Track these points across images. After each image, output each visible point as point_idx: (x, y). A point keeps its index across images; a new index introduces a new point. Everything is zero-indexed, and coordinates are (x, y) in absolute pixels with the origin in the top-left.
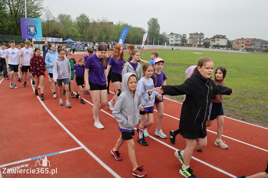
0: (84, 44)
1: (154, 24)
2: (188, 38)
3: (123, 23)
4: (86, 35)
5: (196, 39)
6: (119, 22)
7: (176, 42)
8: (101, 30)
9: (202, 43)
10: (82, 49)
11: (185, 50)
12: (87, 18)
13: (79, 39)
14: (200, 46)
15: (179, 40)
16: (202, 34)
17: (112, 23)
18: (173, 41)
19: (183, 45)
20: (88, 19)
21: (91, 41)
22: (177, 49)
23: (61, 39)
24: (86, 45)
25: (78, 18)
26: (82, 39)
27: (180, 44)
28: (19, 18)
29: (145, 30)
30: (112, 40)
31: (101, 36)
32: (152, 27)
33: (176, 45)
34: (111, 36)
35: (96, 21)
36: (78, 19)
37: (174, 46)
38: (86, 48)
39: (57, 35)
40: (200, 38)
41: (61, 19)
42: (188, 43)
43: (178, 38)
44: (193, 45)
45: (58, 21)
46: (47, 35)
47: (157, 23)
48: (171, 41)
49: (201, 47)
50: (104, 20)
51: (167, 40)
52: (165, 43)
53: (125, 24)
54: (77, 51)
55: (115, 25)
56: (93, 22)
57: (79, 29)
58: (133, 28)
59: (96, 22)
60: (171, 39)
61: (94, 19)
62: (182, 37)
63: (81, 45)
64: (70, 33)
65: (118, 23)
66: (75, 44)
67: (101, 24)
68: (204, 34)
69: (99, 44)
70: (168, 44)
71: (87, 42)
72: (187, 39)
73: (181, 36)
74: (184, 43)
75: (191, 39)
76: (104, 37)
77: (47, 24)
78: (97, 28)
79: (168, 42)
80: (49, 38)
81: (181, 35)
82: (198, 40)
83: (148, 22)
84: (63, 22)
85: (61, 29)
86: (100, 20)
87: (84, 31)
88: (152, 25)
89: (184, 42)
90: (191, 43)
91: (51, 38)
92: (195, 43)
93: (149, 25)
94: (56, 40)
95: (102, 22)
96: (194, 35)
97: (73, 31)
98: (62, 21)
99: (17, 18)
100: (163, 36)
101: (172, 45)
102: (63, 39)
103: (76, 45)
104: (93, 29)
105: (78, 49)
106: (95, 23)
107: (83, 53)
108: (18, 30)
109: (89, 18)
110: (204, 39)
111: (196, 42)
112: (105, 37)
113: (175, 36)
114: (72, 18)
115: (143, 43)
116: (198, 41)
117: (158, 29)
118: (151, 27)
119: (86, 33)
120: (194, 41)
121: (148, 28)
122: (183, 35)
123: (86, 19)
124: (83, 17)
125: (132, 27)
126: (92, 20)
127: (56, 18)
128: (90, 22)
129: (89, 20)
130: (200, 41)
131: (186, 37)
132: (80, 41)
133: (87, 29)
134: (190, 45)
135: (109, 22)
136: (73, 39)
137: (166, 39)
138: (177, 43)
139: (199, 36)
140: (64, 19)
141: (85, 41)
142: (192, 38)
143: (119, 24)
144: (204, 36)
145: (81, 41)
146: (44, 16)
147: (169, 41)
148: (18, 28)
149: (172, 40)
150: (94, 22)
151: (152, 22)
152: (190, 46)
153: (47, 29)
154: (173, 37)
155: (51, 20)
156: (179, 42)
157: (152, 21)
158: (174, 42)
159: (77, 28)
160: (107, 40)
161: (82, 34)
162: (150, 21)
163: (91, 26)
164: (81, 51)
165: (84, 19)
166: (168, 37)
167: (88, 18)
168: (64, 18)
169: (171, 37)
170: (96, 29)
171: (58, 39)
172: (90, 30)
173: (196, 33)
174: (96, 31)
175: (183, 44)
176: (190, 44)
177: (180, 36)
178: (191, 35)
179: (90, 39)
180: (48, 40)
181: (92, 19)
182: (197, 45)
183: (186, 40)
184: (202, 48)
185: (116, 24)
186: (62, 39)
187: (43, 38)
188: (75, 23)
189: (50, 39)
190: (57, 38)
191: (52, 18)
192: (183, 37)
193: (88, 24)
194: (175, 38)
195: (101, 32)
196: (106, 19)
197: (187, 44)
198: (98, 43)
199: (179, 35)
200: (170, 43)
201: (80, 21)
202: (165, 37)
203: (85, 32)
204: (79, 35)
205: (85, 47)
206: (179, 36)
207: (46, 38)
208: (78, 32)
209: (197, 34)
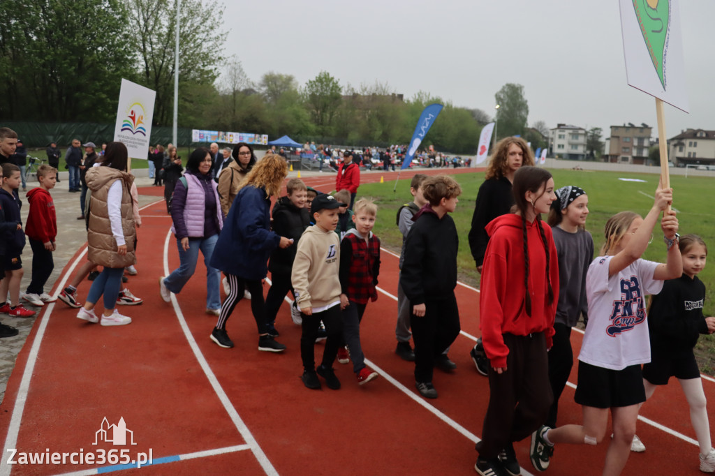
0: (322, 151)
1: (513, 101)
2: (607, 139)
3: (430, 98)
4: (330, 129)
5: (628, 140)
6: (419, 95)
7: (572, 148)
8: (369, 115)
9: (645, 153)
10: (318, 165)
11: (598, 172)
12: (333, 83)
13: (312, 137)
14: (638, 160)
15: (581, 144)
16: (645, 127)
17: (401, 96)
18: (563, 146)
19: (590, 157)
20: (337, 87)
21: (342, 144)
22: (574, 169)
23: (263, 136)
24: (329, 154)
25: (311, 84)
26: (319, 137)
27: (583, 155)
28: (164, 85)
29: (487, 116)
30: (398, 141)
31: (370, 131)
32: (507, 109)
33: (573, 157)
34: (397, 132)
35: (358, 90)
36: (312, 86)
37: (566, 159)
38: (327, 161)
39: (256, 126)
40: (641, 140)
41: (268, 86)
42: (607, 152)
43: (577, 138)
44: (620, 158)
45: (261, 92)
46: (230, 126)
47: (521, 97)
48: (559, 146)
49: (642, 163)
50: (379, 90)
51: (547, 143)
52: (541, 152)
53: (435, 98)
54: (305, 169)
55: (408, 101)
56: (350, 94)
57: (312, 113)
58: (457, 110)
59: (359, 93)
60: (557, 142)
61: (352, 86)
62: (589, 134)
63: (315, 152)
64: (289, 122)
65: (417, 97)
66: (299, 150)
67: (370, 99)
68: (651, 128)
69: (364, 150)
70: (550, 155)
71: (333, 144)
72: (602, 140)
73: (586, 133)
74: (595, 152)
75: (615, 140)
76: (379, 133)
77: (233, 97)
78: (360, 109)
79: (551, 149)
80: (234, 134)
81: (588, 129)
82: (636, 143)
83: (496, 95)
84: (274, 93)
85: (267, 111)
86: (368, 89)
87: (324, 117)
88: (507, 104)
89: (593, 148)
90: (614, 152)
91: (238, 134)
92: (625, 153)
93: (500, 103)
94: (250, 138)
95: (374, 94)
96: (624, 130)
97: (298, 118)
98: (271, 91)
99: (160, 84)
100: (536, 134)
101: (560, 156)
102: (269, 138)
103: (301, 152)
104: (350, 111)
105: (307, 165)
106: (355, 96)
107: (321, 173)
108: (161, 114)
109: (340, 84)
110: (651, 140)
111: (628, 148)
112: (381, 132)
113: (571, 131)
114: (297, 83)
115: (479, 150)
116: (635, 147)
117: (523, 113)
118: (503, 109)
119: (330, 123)
120: (625, 148)
121: (496, 112)
122: (592, 130)
123: (331, 85)
124: (324, 80)
125: (453, 107)
126: (346, 90)
127: (257, 84)
128: (343, 93)
129: (340, 89)
130: (640, 148)
131: (600, 137)
132: (313, 143)
133: (332, 112)
134: (613, 158)
135: (394, 94)
136: (296, 136)
137: (545, 140)
138: (574, 151)
139: (637, 133)
140: (278, 86)
141: (328, 143)
142: (618, 137)
143: (418, 100)
144: (650, 133)
145: (318, 142)
146: (225, 79)
147: (552, 145)
148: (161, 108)
149: (562, 144)
150: (354, 94)
151: (508, 96)
152: (612, 161)
153: (232, 112)
154: (564, 136)
155: (242, 89)
156: (580, 150)
157: (507, 93)
158: (567, 150)
159: (308, 109)
160: (384, 141)
161: (322, 124)
162: (501, 92)
163: (345, 104)
164: (315, 169)
165: (327, 85)
166: (551, 135)
167: (337, 82)
168: (278, 83)
169: (560, 137)
170: (357, 111)
171: (257, 136)
172: (341, 114)
173: (630, 124)
174: (359, 118)
175: (592, 154)
176: (611, 156)
177: (583, 132)
178: (614, 129)
179: (341, 139)
180: (231, 138)
181: (348, 86)
182: (630, 157)
183: (600, 143)
184: (647, 165)
185: (412, 100)
186: (267, 136)
187: (219, 134)
188: (303, 95)
189: (234, 138)
190: (253, 135)
191: (246, 82)
192: (591, 136)
193: (336, 98)
194: (571, 137)
195: (369, 120)
196: (384, 87)
197: (602, 153)
198: (361, 148)
199: (580, 129)
200: (556, 150)
201: (317, 91)
202: (543, 137)
203: (328, 119)
204: (312, 126)
205: (325, 158)
206: (580, 132)
207: (225, 135)
208: (310, 121)
209: (632, 126)
